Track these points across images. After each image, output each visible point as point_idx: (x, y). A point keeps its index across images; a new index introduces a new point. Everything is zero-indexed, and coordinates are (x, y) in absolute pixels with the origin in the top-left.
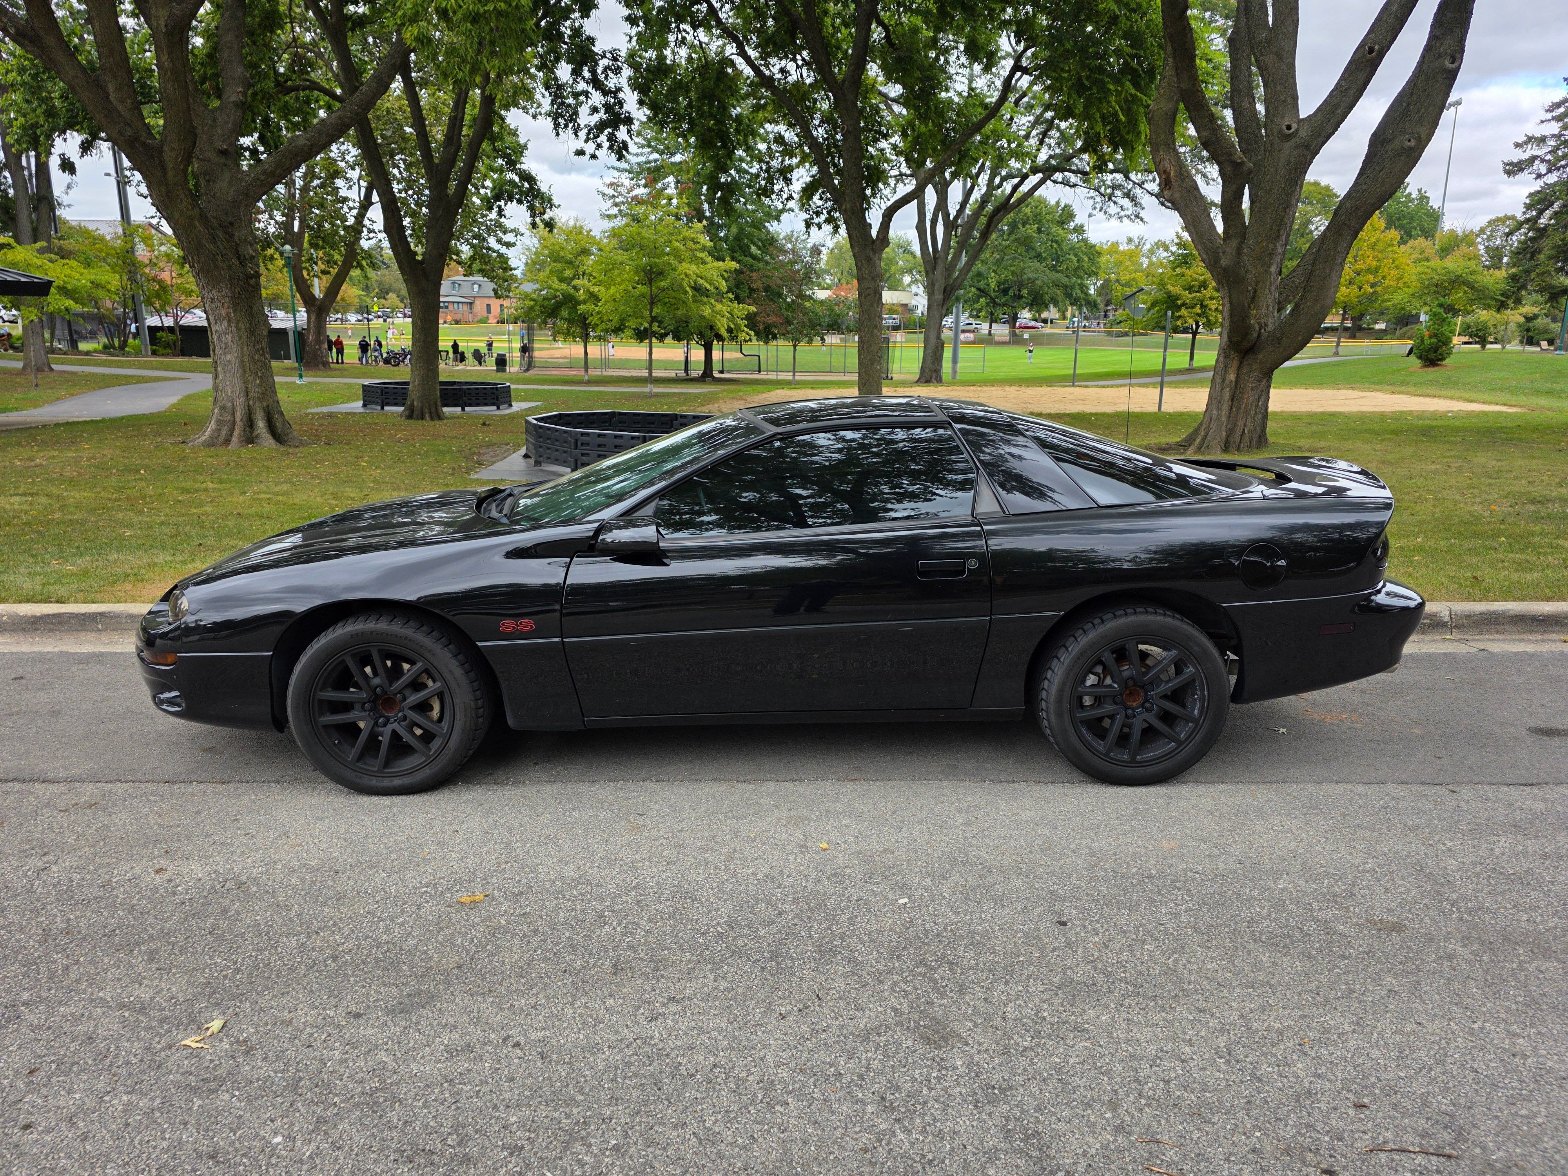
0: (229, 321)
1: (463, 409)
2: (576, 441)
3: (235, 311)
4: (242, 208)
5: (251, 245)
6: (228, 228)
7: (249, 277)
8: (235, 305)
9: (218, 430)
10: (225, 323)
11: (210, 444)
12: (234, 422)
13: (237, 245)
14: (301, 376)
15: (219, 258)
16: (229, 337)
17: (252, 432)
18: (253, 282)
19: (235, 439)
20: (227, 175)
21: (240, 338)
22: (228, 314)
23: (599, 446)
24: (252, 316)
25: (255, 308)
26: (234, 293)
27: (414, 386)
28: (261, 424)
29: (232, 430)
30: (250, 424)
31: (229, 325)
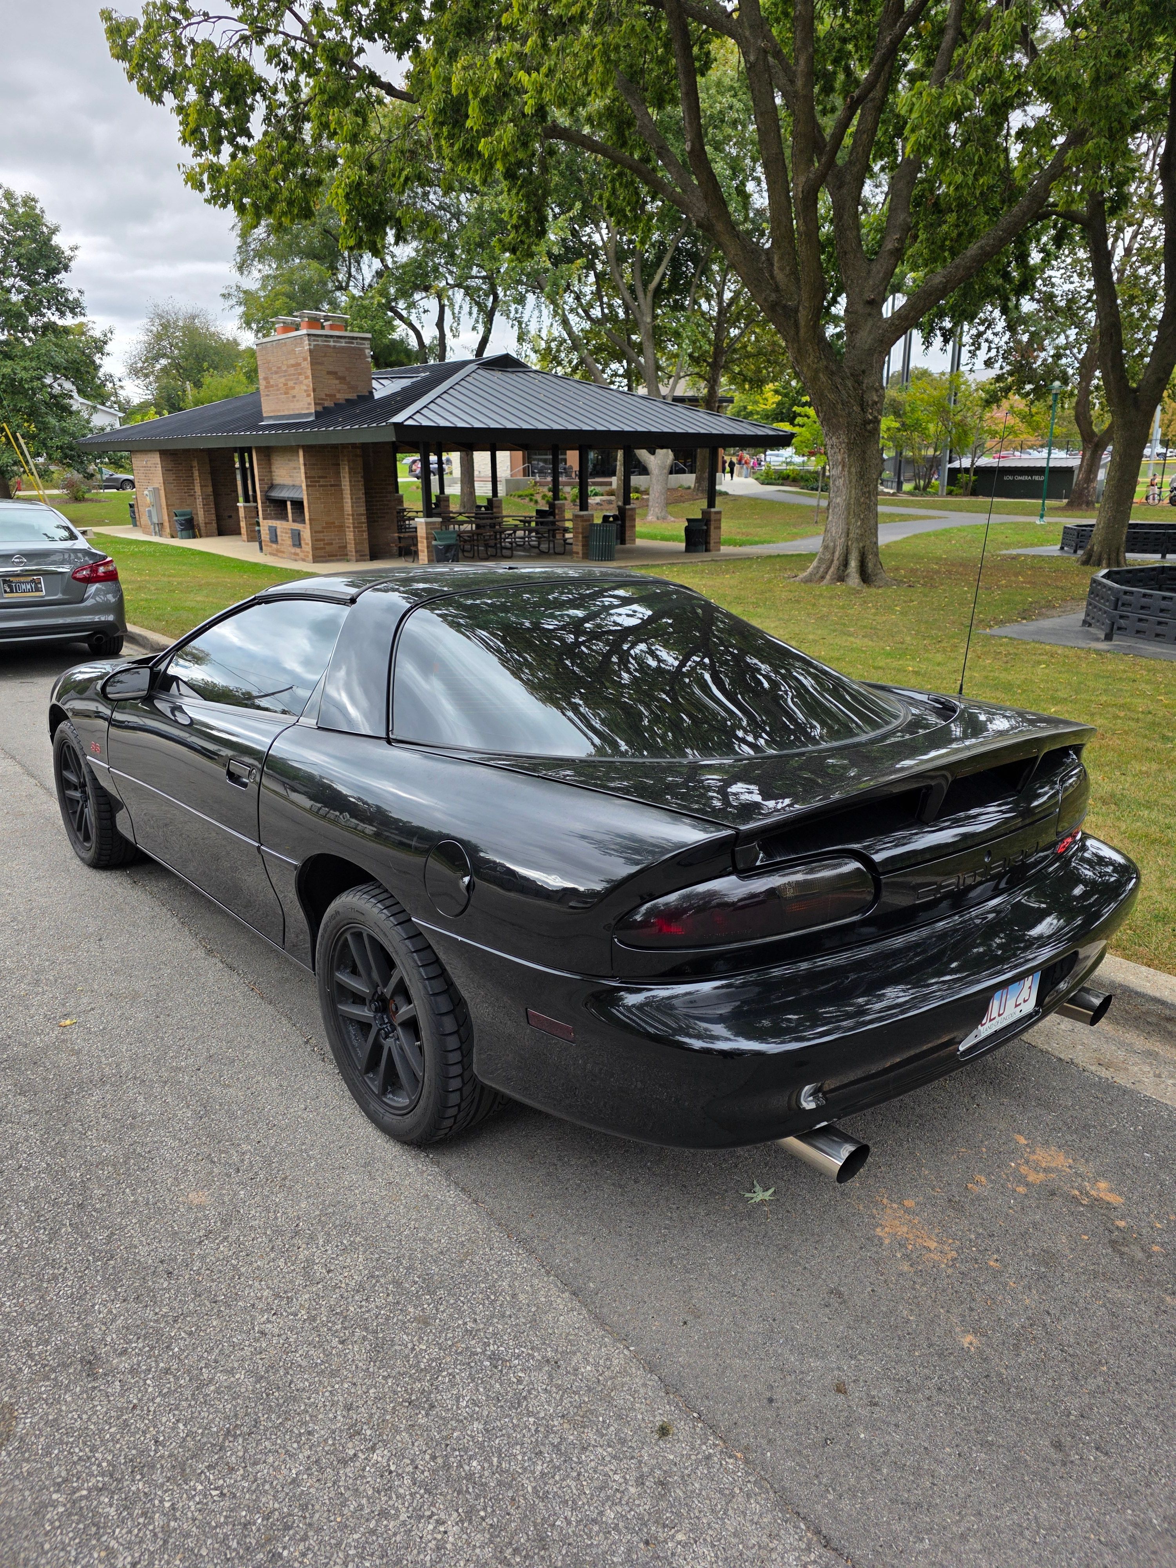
0: (843, 466)
1: (1164, 557)
2: (1118, 600)
3: (849, 456)
4: (876, 355)
5: (877, 391)
6: (857, 377)
7: (866, 422)
8: (850, 450)
9: (818, 567)
10: (840, 468)
11: (808, 580)
12: (832, 561)
13: (864, 392)
14: (1042, 516)
15: (840, 406)
16: (841, 481)
17: (844, 571)
18: (870, 427)
19: (828, 577)
20: (870, 323)
21: (850, 482)
22: (843, 459)
23: (1143, 608)
24: (864, 460)
25: (869, 452)
26: (849, 439)
27: (1098, 529)
28: (853, 564)
29: (829, 568)
30: (845, 564)
31: (843, 470)
